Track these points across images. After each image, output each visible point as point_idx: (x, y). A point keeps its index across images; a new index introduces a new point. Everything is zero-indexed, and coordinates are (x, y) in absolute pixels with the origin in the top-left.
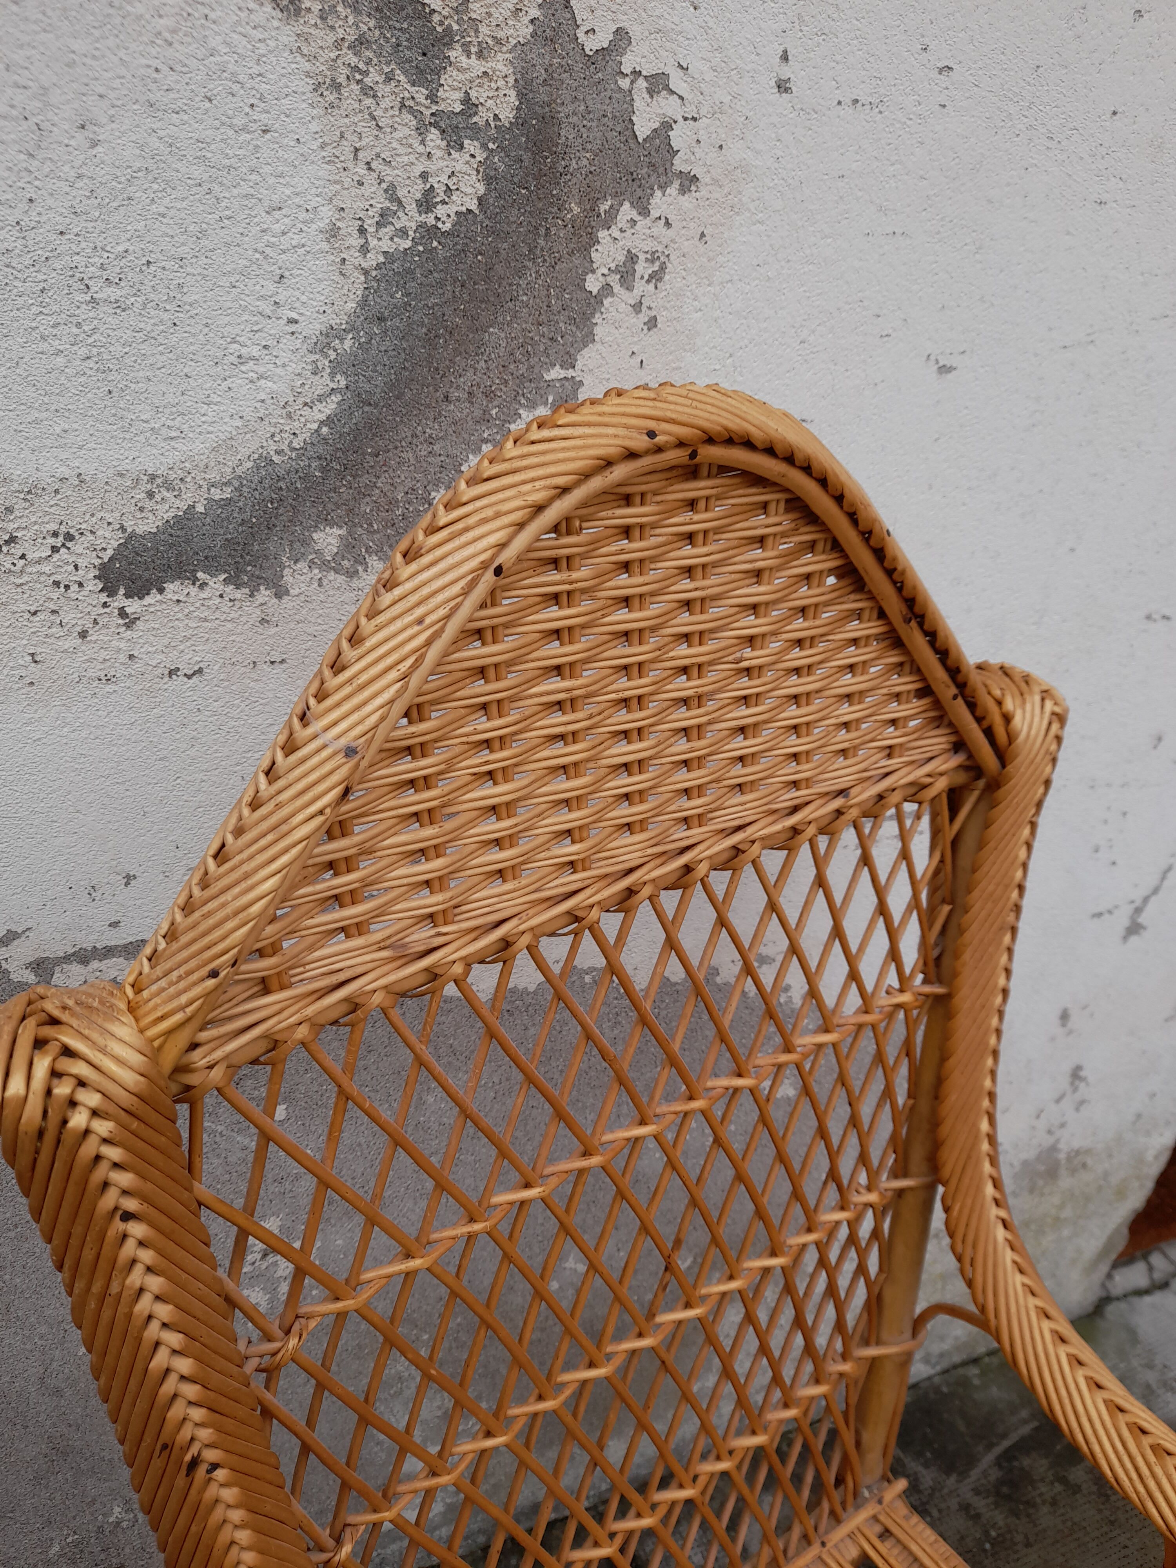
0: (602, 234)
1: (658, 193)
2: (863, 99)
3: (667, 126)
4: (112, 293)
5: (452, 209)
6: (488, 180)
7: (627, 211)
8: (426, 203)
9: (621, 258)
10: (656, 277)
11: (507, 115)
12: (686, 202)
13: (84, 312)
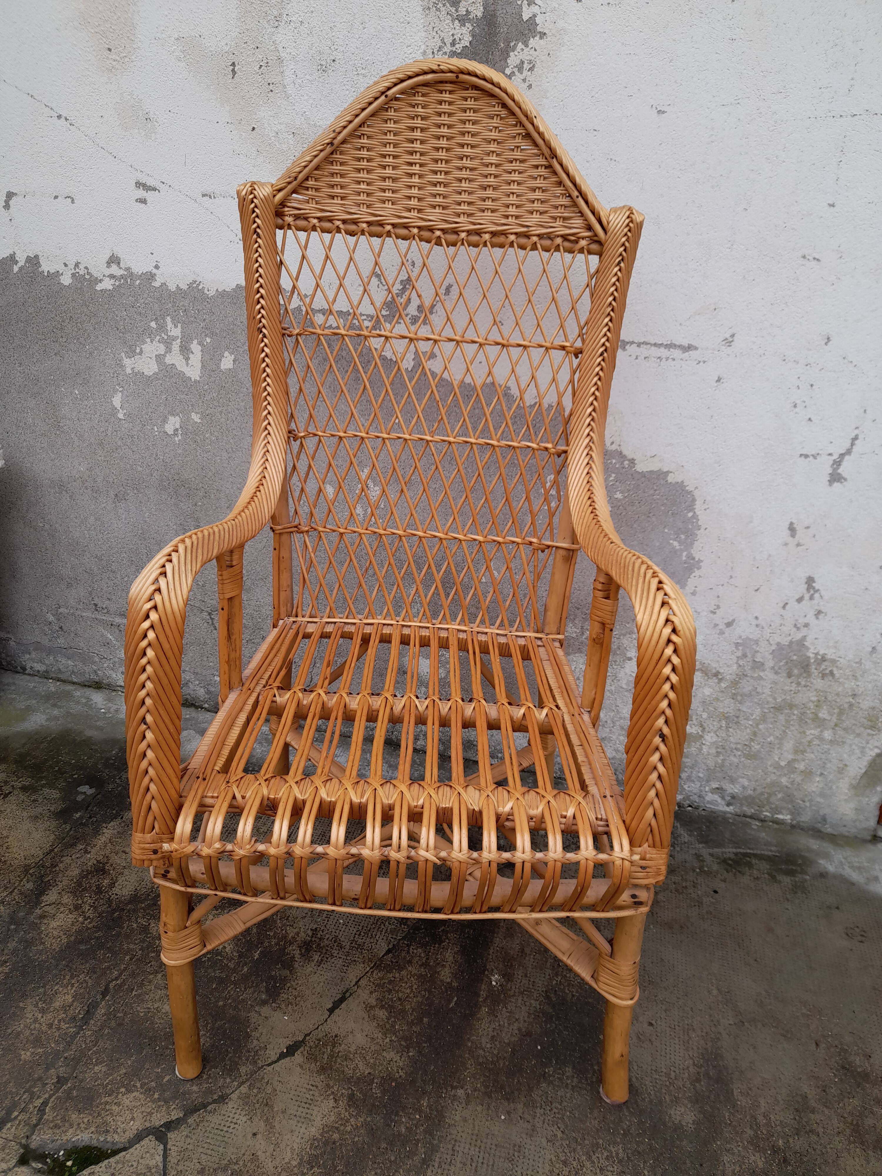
0: (511, 54)
1: (532, 39)
2: (611, 3)
3: (535, 16)
4: (363, 72)
5: (461, 46)
6: (473, 36)
7: (520, 46)
8: (453, 44)
9: (518, 62)
10: (531, 69)
11: (480, 15)
12: (542, 42)
13: (355, 78)
